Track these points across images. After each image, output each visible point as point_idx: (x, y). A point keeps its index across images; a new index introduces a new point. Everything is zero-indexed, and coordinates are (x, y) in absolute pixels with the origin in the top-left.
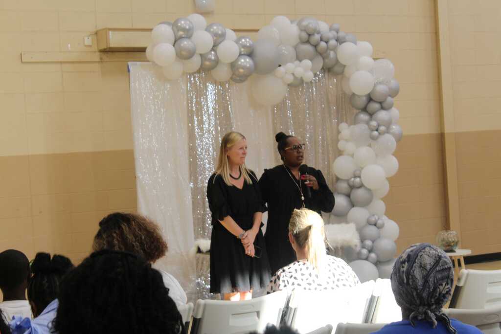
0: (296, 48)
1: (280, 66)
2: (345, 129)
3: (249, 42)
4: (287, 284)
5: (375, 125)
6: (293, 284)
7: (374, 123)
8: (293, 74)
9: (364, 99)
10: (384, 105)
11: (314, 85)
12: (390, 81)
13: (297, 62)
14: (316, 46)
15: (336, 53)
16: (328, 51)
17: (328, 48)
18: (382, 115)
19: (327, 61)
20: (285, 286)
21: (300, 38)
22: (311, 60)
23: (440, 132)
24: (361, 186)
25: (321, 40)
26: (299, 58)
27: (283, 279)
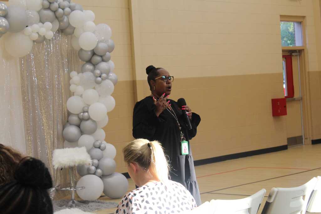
0: (39, 12)
1: (27, 26)
2: (75, 76)
3: (4, 6)
4: (139, 208)
5: (99, 73)
6: (145, 208)
7: (98, 72)
8: (38, 33)
9: (90, 53)
10: (104, 58)
11: (51, 42)
12: (108, 41)
13: (41, 24)
14: (55, 12)
15: (68, 18)
16: (64, 16)
17: (64, 14)
18: (103, 65)
19: (61, 24)
20: (138, 209)
21: (43, 5)
22: (51, 22)
23: (132, 80)
24: (89, 119)
25: (59, 7)
26: (42, 21)
27: (135, 202)
